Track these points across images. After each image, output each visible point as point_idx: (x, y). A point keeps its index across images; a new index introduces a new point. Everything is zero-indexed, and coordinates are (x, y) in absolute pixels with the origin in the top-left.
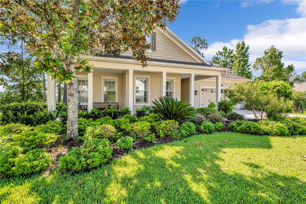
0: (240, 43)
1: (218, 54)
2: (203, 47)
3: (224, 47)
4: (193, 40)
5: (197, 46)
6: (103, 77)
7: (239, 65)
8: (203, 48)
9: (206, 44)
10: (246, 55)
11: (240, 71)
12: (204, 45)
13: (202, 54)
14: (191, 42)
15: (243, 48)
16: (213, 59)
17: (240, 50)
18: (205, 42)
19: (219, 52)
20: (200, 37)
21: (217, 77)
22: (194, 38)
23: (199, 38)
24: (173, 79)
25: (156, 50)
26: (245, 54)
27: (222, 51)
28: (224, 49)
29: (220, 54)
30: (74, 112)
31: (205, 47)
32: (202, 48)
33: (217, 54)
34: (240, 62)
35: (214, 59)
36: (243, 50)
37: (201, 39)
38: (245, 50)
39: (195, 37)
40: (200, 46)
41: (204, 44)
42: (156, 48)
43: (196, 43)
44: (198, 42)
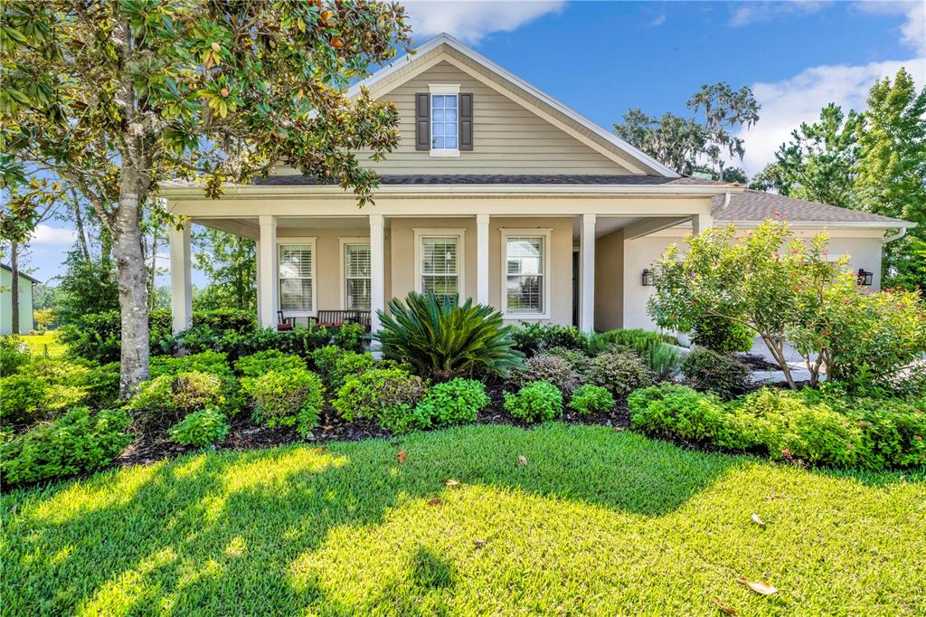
0: (887, 83)
1: (801, 135)
2: (742, 118)
3: (826, 107)
4: (699, 98)
5: (716, 115)
6: (343, 241)
7: (883, 168)
8: (742, 122)
9: (752, 105)
10: (918, 124)
11: (885, 192)
12: (744, 111)
13: (738, 142)
14: (693, 107)
15: (900, 101)
16: (777, 155)
17: (887, 110)
18: (748, 97)
19: (804, 127)
20: (724, 85)
21: (694, 218)
22: (702, 91)
23: (722, 89)
24: (545, 236)
25: (474, 148)
26: (913, 122)
27: (819, 123)
28: (825, 113)
29: (810, 136)
30: (132, 335)
31: (748, 118)
32: (738, 122)
33: (797, 137)
34: (885, 154)
35: (782, 155)
36: (901, 109)
37: (733, 91)
38: (910, 106)
39: (706, 87)
40: (727, 116)
41: (744, 108)
42: (474, 141)
43: (712, 108)
44: (717, 103)
